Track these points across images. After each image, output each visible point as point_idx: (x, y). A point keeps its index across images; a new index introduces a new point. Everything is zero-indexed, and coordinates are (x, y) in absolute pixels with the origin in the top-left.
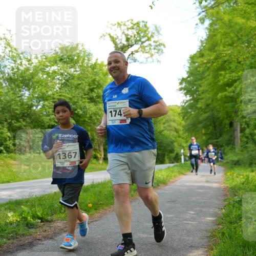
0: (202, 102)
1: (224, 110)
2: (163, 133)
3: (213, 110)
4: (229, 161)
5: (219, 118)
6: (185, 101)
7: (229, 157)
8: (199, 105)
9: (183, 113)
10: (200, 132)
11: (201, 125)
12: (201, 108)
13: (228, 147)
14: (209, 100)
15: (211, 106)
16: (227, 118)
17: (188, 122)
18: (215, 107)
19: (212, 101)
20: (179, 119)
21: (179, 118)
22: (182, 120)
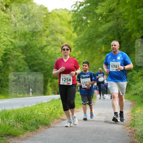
0: (104, 6)
1: (133, 18)
2: (46, 50)
3: (117, 19)
4: (138, 92)
5: (126, 30)
6: (79, 4)
7: (139, 87)
8: (98, 11)
9: (74, 21)
10: (98, 49)
11: (101, 40)
12: (101, 15)
13: (138, 72)
14: (113, 3)
15: (115, 12)
16: (138, 31)
17: (82, 35)
18: (121, 14)
19: (118, 4)
20: (69, 30)
21: (69, 28)
22: (73, 32)
